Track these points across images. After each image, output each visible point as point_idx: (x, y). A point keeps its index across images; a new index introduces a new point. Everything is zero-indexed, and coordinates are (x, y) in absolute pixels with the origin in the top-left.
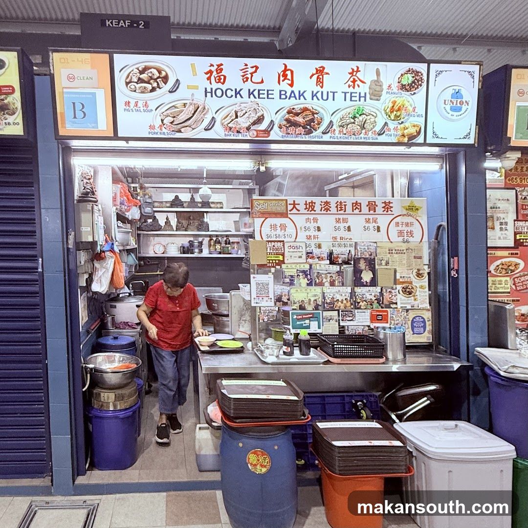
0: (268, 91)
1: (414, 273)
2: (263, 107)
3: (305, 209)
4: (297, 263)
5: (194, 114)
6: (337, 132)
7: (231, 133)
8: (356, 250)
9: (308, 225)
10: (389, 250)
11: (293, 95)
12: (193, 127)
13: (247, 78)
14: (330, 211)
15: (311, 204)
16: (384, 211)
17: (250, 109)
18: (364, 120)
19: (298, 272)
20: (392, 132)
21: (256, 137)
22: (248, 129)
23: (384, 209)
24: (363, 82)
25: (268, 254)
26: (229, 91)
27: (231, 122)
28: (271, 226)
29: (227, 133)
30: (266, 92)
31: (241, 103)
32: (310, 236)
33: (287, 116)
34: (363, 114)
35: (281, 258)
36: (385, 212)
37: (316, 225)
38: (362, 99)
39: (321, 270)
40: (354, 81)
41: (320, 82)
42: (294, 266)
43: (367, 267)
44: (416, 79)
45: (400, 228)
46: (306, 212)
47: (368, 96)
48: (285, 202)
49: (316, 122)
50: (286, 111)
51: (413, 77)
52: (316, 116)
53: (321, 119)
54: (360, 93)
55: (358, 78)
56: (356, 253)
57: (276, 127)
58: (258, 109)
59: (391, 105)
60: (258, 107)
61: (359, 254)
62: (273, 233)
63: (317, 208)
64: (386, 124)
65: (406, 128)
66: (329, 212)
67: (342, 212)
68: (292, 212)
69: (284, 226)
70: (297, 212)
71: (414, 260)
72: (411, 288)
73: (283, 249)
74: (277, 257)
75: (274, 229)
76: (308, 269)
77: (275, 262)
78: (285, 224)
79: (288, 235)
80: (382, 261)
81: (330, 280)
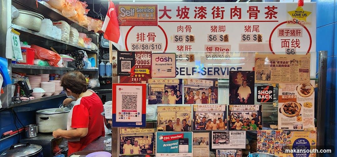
1: (299, 89)
3: (177, 16)
4: (165, 78)
9: (180, 34)
10: (271, 62)
15: (184, 10)
16: (266, 18)
19: (166, 87)
23: (266, 15)
28: (138, 35)
32: (182, 47)
35: (147, 72)
36: (268, 18)
37: (189, 34)
39: (193, 86)
42: (161, 81)
43: (245, 82)
45: (284, 37)
46: (178, 19)
48: (154, 8)
62: (140, 43)
63: (191, 14)
66: (204, 19)
67: (219, 19)
68: (162, 19)
69: (153, 35)
70: (169, 20)
71: (299, 74)
72: (294, 106)
73: (150, 62)
74: (144, 71)
75: (141, 39)
76: (178, 85)
77: (141, 76)
78: (154, 33)
79: (156, 45)
80: (263, 75)
81: (202, 97)
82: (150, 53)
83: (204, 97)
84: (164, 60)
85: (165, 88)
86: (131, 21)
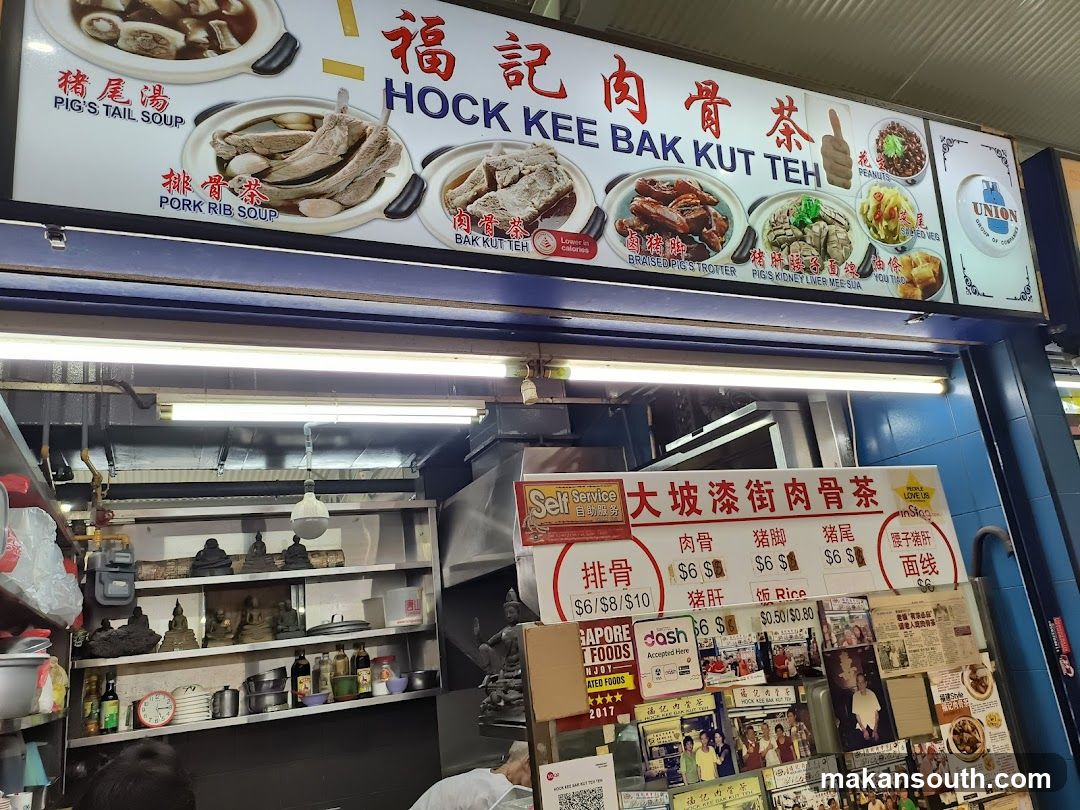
0: (580, 122)
1: (968, 682)
2: (569, 166)
3: (674, 508)
4: (679, 695)
5: (346, 157)
6: (767, 260)
7: (475, 234)
8: (825, 627)
9: (688, 557)
10: (899, 617)
11: (647, 144)
12: (345, 199)
13: (519, 77)
14: (737, 510)
15: (685, 493)
16: (859, 505)
17: (533, 168)
18: (825, 234)
19: (686, 726)
20: (887, 271)
21: (554, 254)
22: (530, 226)
23: (857, 499)
24: (807, 138)
25: (589, 672)
26: (464, 104)
27: (475, 198)
28: (585, 570)
29: (464, 234)
30: (573, 124)
31: (506, 145)
32: (700, 595)
33: (638, 201)
34: (820, 218)
35: (628, 682)
36: (862, 506)
37: (710, 556)
38: (811, 179)
39: (751, 709)
40: (788, 132)
41: (710, 121)
42: (670, 704)
43: (861, 679)
44: (909, 149)
45: (905, 550)
46: (675, 516)
47: (823, 174)
48: (615, 487)
49: (714, 228)
50: (633, 186)
51: (903, 144)
52: (712, 209)
53: (726, 220)
54: (804, 164)
55: (794, 124)
56: (827, 638)
57: (610, 230)
58: (555, 169)
59: (873, 204)
60: (555, 165)
61: (835, 640)
62: (595, 593)
63: (704, 501)
64: (871, 249)
65: (913, 265)
66: (734, 515)
67: (765, 512)
68: (639, 520)
69: (624, 566)
70: (654, 519)
71: (957, 640)
72: (970, 728)
73: (631, 650)
74: (617, 680)
75: (595, 581)
76: (712, 712)
77: (614, 699)
78: (626, 561)
79: (637, 596)
80: (891, 654)
81: (778, 742)
82: (627, 620)
83: (782, 742)
84: (668, 640)
85: (682, 728)
86: (562, 529)
